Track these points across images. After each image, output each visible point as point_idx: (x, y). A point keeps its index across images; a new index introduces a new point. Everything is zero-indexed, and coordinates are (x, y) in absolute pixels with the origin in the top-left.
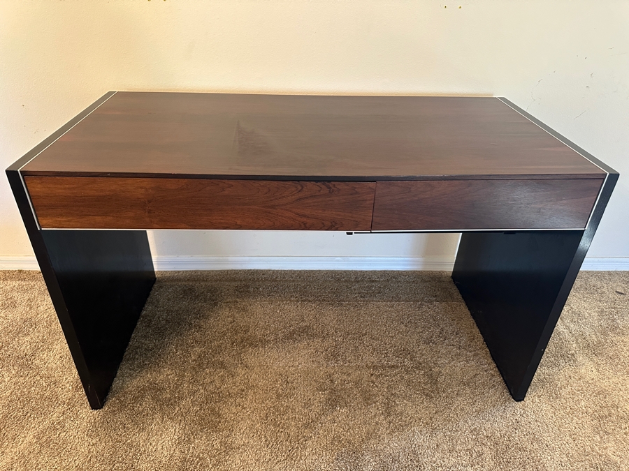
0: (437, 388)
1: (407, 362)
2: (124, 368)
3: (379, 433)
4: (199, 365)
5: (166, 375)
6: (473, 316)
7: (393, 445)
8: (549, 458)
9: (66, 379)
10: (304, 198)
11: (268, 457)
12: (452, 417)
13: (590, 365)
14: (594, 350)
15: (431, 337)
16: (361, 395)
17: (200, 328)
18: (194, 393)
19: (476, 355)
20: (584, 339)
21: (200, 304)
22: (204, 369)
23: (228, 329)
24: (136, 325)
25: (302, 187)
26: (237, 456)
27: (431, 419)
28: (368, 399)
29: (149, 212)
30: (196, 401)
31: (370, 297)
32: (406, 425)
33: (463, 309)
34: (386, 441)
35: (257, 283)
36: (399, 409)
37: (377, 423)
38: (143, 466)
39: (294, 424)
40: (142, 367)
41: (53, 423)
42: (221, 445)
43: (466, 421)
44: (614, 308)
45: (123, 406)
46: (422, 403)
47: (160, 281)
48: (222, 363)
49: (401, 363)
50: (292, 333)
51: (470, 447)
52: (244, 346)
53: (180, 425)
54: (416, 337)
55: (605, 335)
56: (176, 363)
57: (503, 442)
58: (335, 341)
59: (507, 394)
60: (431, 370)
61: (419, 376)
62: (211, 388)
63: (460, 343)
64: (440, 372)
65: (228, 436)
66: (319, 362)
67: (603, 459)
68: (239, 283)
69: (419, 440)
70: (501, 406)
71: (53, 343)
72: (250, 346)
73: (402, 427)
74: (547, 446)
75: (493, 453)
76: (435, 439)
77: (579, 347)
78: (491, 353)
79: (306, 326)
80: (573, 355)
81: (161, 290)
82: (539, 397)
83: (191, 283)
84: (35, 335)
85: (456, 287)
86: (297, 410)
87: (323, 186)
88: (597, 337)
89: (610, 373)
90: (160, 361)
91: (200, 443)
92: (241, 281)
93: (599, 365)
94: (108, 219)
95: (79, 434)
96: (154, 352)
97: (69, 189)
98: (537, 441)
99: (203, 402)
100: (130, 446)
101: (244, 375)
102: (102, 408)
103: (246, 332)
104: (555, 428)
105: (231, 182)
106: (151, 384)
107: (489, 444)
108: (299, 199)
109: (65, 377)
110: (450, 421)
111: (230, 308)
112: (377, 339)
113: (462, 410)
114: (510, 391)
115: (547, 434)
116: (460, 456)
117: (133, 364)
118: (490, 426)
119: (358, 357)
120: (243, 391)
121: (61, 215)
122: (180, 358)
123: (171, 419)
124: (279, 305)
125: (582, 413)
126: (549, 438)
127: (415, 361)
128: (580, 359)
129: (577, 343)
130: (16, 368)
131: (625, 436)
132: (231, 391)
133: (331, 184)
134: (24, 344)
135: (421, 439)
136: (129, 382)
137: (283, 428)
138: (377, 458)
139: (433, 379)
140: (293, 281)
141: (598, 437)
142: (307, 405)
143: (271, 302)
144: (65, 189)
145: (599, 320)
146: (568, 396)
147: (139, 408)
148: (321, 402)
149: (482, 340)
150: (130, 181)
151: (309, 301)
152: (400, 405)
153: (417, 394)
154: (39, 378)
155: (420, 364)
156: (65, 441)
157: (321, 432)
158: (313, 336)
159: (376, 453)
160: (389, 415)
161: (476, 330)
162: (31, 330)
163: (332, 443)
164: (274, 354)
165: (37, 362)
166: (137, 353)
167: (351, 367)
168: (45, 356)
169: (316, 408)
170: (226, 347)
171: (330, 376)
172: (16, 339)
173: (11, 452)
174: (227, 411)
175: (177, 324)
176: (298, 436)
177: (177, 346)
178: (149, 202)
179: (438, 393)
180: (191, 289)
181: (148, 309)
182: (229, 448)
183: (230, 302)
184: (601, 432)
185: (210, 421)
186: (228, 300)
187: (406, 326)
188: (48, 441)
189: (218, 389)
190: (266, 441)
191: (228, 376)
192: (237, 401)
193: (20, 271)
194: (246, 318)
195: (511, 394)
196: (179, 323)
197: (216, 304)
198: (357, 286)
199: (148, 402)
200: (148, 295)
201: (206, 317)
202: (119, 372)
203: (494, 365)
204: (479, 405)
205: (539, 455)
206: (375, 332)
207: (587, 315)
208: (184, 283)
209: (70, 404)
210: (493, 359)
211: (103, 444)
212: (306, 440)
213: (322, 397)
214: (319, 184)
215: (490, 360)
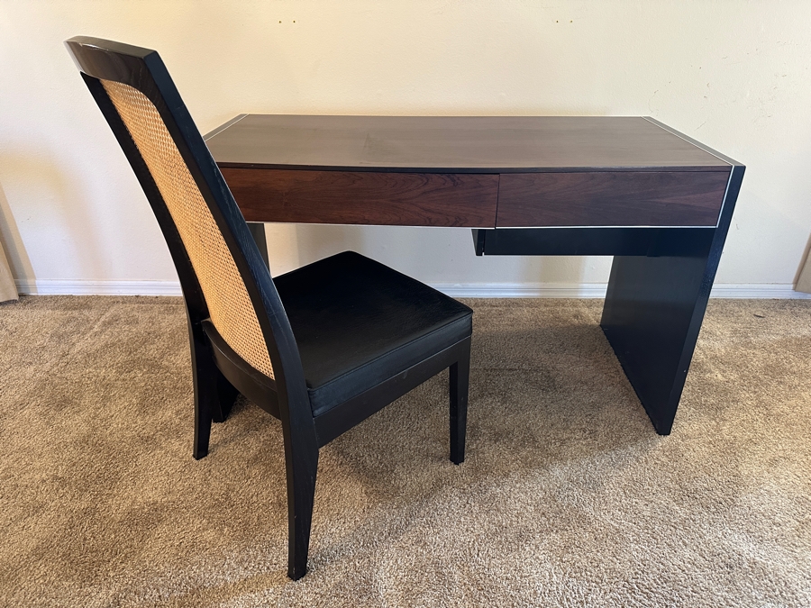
0: (554, 385)
1: (525, 366)
3: (495, 414)
13: (716, 372)
15: (551, 348)
19: (595, 362)
27: (546, 406)
32: (521, 410)
37: (493, 408)
44: (749, 328)
46: (539, 395)
49: (519, 367)
51: (584, 427)
54: (536, 348)
60: (549, 372)
63: (581, 353)
64: (558, 374)
71: (178, 350)
77: (706, 357)
80: (698, 363)
84: (160, 344)
88: (727, 351)
89: (735, 378)
93: (725, 372)
127: (533, 365)
128: (706, 366)
134: (152, 351)
139: (550, 379)
145: (731, 337)
152: (516, 396)
153: (533, 389)
155: (539, 368)
162: (156, 340)
179: (555, 388)
193: (137, 296)
207: (718, 333)
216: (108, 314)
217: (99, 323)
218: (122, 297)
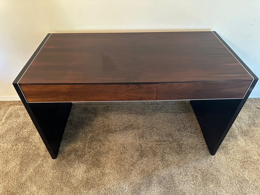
0: (182, 150)
1: (170, 139)
2: (63, 143)
3: (159, 168)
4: (91, 141)
5: (79, 145)
6: (198, 119)
7: (164, 173)
8: (222, 178)
9: (42, 147)
10: (129, 90)
11: (118, 178)
12: (187, 162)
13: (242, 140)
14: (245, 133)
15: (180, 128)
16: (152, 153)
17: (91, 125)
18: (89, 153)
19: (197, 136)
20: (241, 129)
21: (90, 115)
22: (93, 142)
23: (101, 126)
24: (66, 124)
25: (129, 86)
26: (107, 177)
27: (179, 162)
28: (155, 154)
29: (69, 96)
30: (91, 155)
31: (157, 111)
32: (169, 165)
33: (194, 116)
34: (161, 171)
35: (112, 105)
36: (167, 158)
37: (158, 164)
38: (73, 181)
39: (127, 164)
40: (70, 141)
41: (39, 164)
42: (101, 173)
43: (192, 164)
44: (255, 115)
45: (64, 158)
46: (176, 156)
47: (74, 105)
48: (100, 140)
49: (168, 140)
50: (126, 127)
51: (193, 174)
52: (108, 133)
53: (85, 165)
54: (174, 128)
55: (250, 127)
56: (83, 140)
57: (205, 172)
58: (143, 130)
59: (208, 152)
60: (179, 142)
61: (175, 145)
62: (96, 150)
63: (191, 131)
64: (183, 143)
65: (103, 170)
66: (136, 139)
67: (243, 179)
68: (105, 106)
69: (174, 171)
70: (206, 157)
72: (110, 133)
73: (167, 166)
74: (222, 173)
75: (201, 176)
76: (180, 170)
77: (239, 132)
78: (203, 135)
79: (131, 124)
80: (236, 136)
81: (75, 109)
82: (221, 153)
83: (86, 106)
84: (28, 129)
85: (191, 106)
86: (128, 159)
87: (137, 86)
88: (247, 128)
89: (250, 144)
90: (76, 139)
91: (93, 172)
92: (105, 104)
93: (246, 140)
94: (54, 99)
95: (49, 168)
96: (74, 135)
97: (37, 89)
98: (219, 171)
99: (93, 156)
100: (68, 173)
101: (108, 145)
102: (56, 158)
103: (108, 127)
104: (226, 166)
105: (100, 85)
106: (73, 149)
107: (200, 172)
108: (127, 90)
109: (41, 146)
110: (186, 163)
111: (102, 117)
112: (159, 130)
113: (191, 159)
114: (210, 151)
115: (223, 169)
116: (189, 177)
117: (66, 141)
118: (201, 165)
119: (151, 137)
120: (108, 151)
121: (35, 98)
122: (84, 138)
123: (82, 163)
124: (121, 115)
125: (237, 160)
126: (223, 170)
127: (173, 138)
128: (239, 137)
129: (238, 130)
130: (23, 142)
131: (252, 169)
132: (103, 151)
133: (140, 85)
135: (174, 170)
136: (66, 148)
137: (123, 166)
138: (158, 178)
139: (180, 146)
140: (126, 104)
141: (242, 170)
142: (132, 157)
143: (118, 114)
144: (36, 89)
145: (248, 120)
146: (232, 153)
147: (69, 158)
148: (137, 156)
149: (200, 129)
150: (61, 86)
151: (133, 113)
152: (167, 157)
153: (173, 152)
154: (32, 147)
155: (175, 140)
156: (44, 172)
157: (137, 168)
158: (134, 128)
159: (158, 176)
160: (163, 161)
161: (198, 125)
162: (27, 126)
163: (141, 172)
164: (119, 136)
165: (30, 140)
166: (67, 136)
167: (149, 141)
168: (33, 137)
169: (136, 158)
170: (101, 133)
171: (141, 145)
172: (22, 131)
173: (25, 175)
174: (102, 159)
175: (82, 124)
176: (129, 169)
177: (82, 133)
178: (69, 93)
179: (182, 152)
180: (86, 108)
181: (70, 117)
182: (103, 174)
183: (101, 114)
184: (243, 168)
185: (96, 164)
186: (101, 113)
187: (170, 124)
188: (38, 171)
189: (99, 150)
190: (117, 171)
191: (102, 145)
192: (106, 155)
194: (108, 121)
195: (210, 152)
196: (82, 123)
197: (96, 115)
198: (152, 106)
199: (73, 156)
200: (70, 111)
201: (93, 121)
202: (61, 144)
203: (204, 140)
204: (197, 157)
205: (218, 177)
206: (158, 127)
207: (244, 118)
208: (83, 106)
209: (45, 157)
210: (204, 138)
211: (58, 173)
212: (132, 171)
213: (137, 153)
214: (135, 85)
215: (203, 138)
216: (8, 112)
217: (4, 117)
218: (14, 102)
